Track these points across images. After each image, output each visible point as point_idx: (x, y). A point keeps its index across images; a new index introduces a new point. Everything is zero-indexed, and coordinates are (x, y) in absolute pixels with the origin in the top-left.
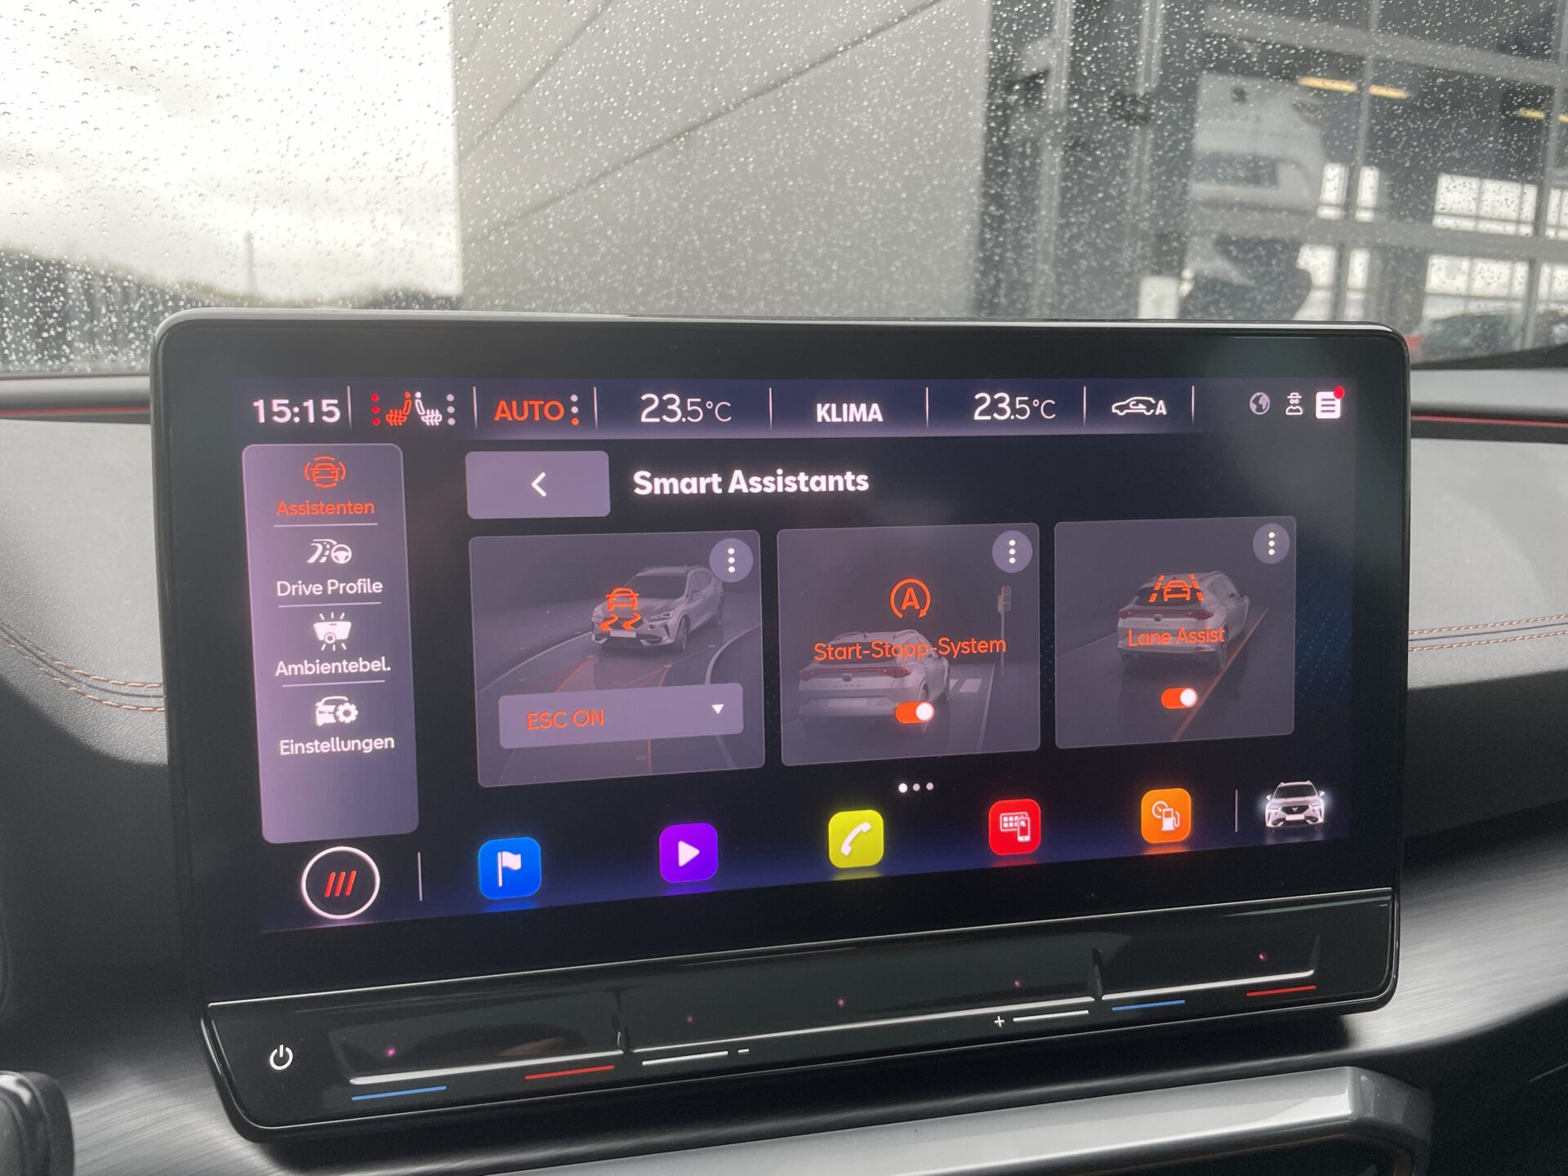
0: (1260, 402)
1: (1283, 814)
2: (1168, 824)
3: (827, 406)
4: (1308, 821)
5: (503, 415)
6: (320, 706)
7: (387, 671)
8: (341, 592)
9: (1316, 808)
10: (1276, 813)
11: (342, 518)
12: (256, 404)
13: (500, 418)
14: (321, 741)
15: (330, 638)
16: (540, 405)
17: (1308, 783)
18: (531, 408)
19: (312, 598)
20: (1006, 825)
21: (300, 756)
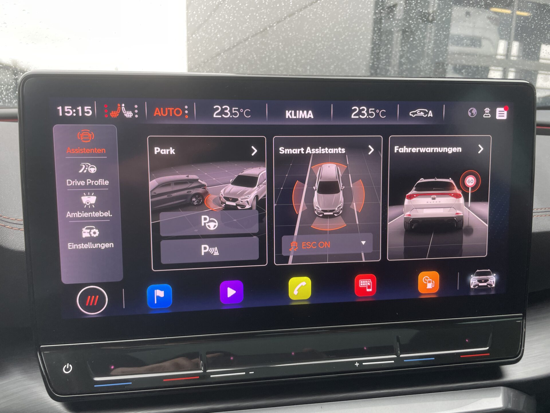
0: (473, 112)
1: (477, 283)
2: (430, 286)
3: (290, 111)
4: (488, 286)
5: (157, 114)
6: (84, 230)
7: (111, 216)
8: (92, 184)
9: (492, 281)
10: (475, 282)
11: (93, 155)
12: (58, 108)
14: (84, 244)
15: (88, 203)
16: (172, 110)
17: (489, 270)
18: (169, 111)
19: (81, 186)
20: (362, 284)
21: (76, 250)
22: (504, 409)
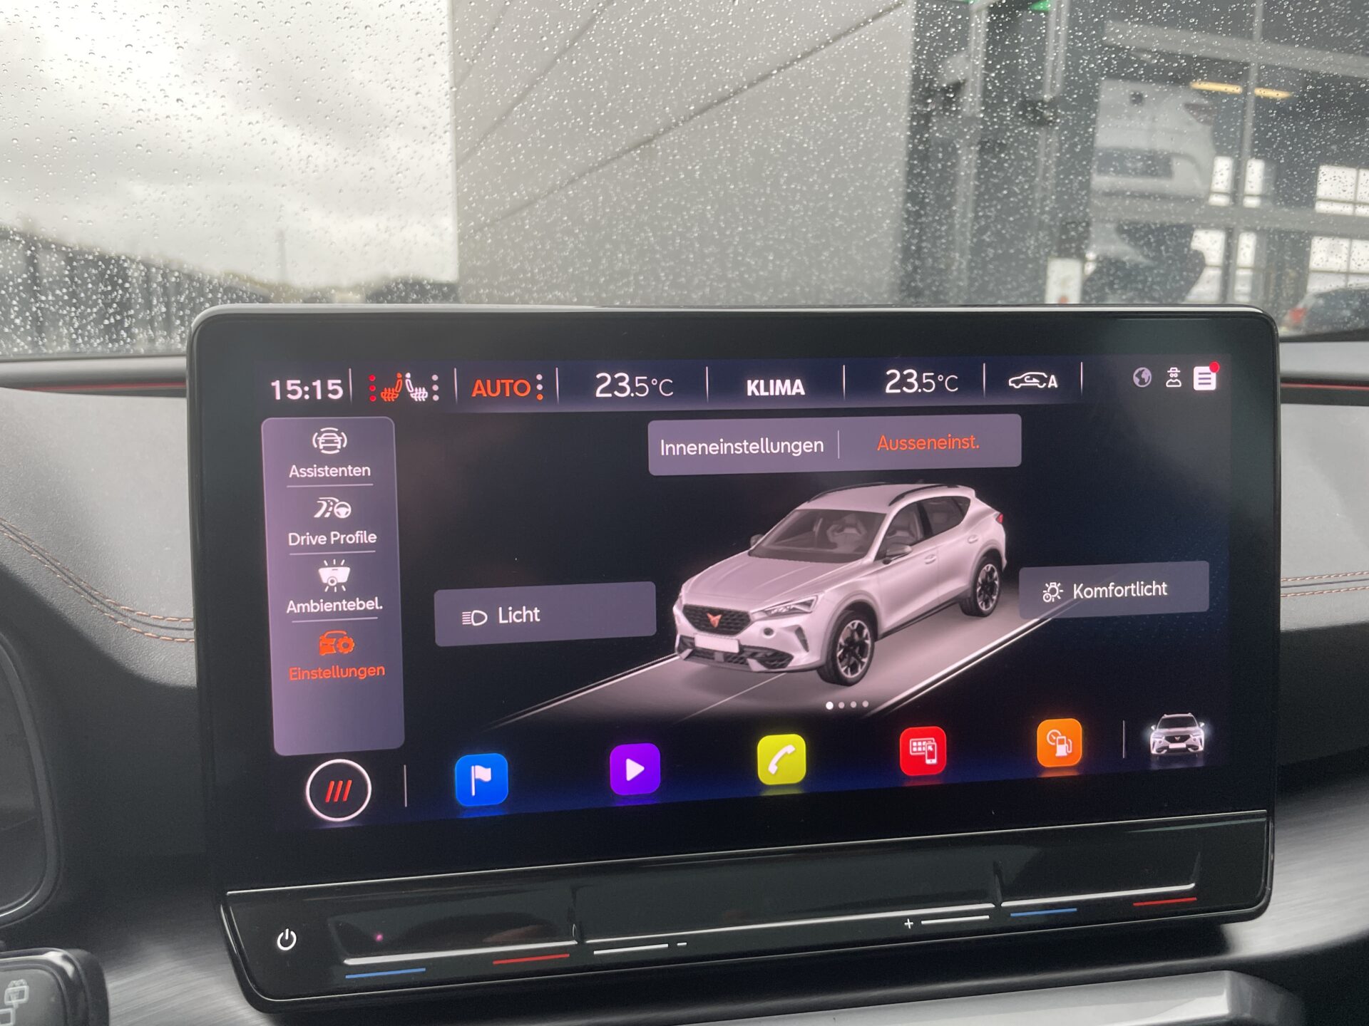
0: (1143, 376)
1: (1165, 743)
2: (1062, 751)
3: (756, 382)
4: (1190, 749)
5: (479, 392)
6: (323, 639)
7: (379, 609)
8: (342, 542)
9: (1197, 738)
10: (1160, 742)
11: (343, 480)
12: (273, 384)
13: (477, 395)
14: (324, 669)
15: (332, 582)
16: (510, 384)
17: (1189, 715)
18: (503, 385)
19: (318, 547)
20: (915, 749)
21: (305, 683)
22: (1232, 1017)
